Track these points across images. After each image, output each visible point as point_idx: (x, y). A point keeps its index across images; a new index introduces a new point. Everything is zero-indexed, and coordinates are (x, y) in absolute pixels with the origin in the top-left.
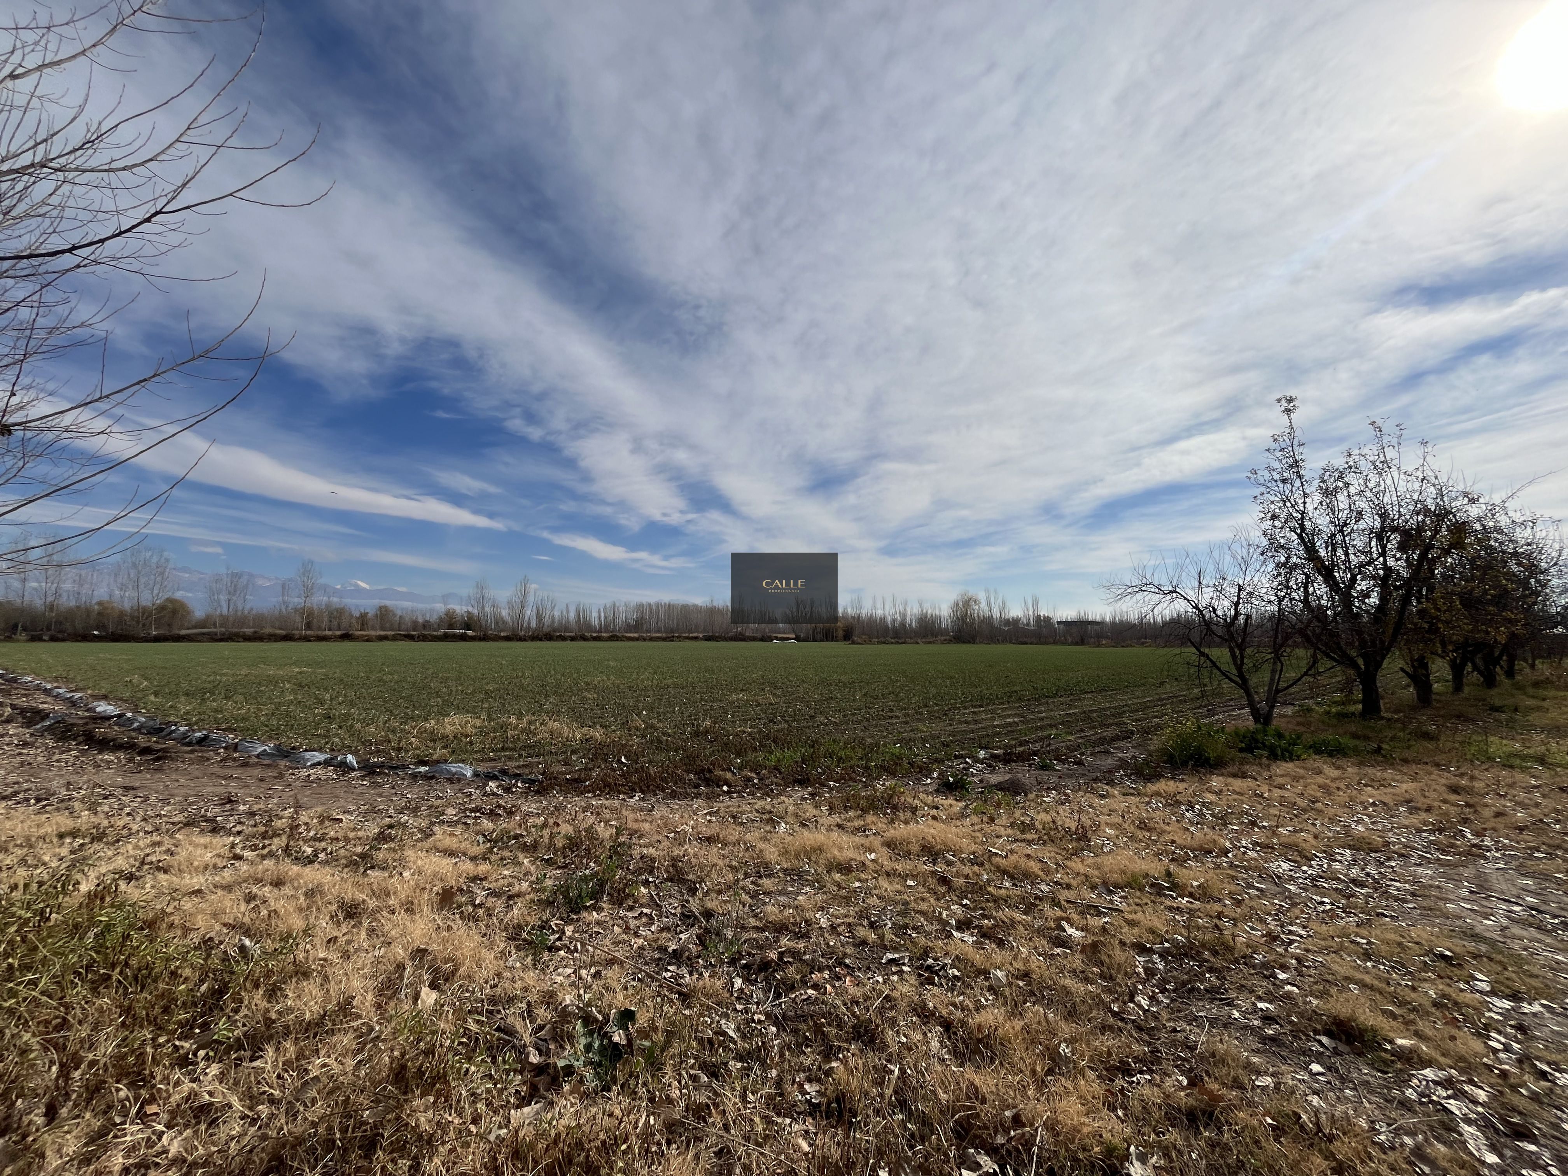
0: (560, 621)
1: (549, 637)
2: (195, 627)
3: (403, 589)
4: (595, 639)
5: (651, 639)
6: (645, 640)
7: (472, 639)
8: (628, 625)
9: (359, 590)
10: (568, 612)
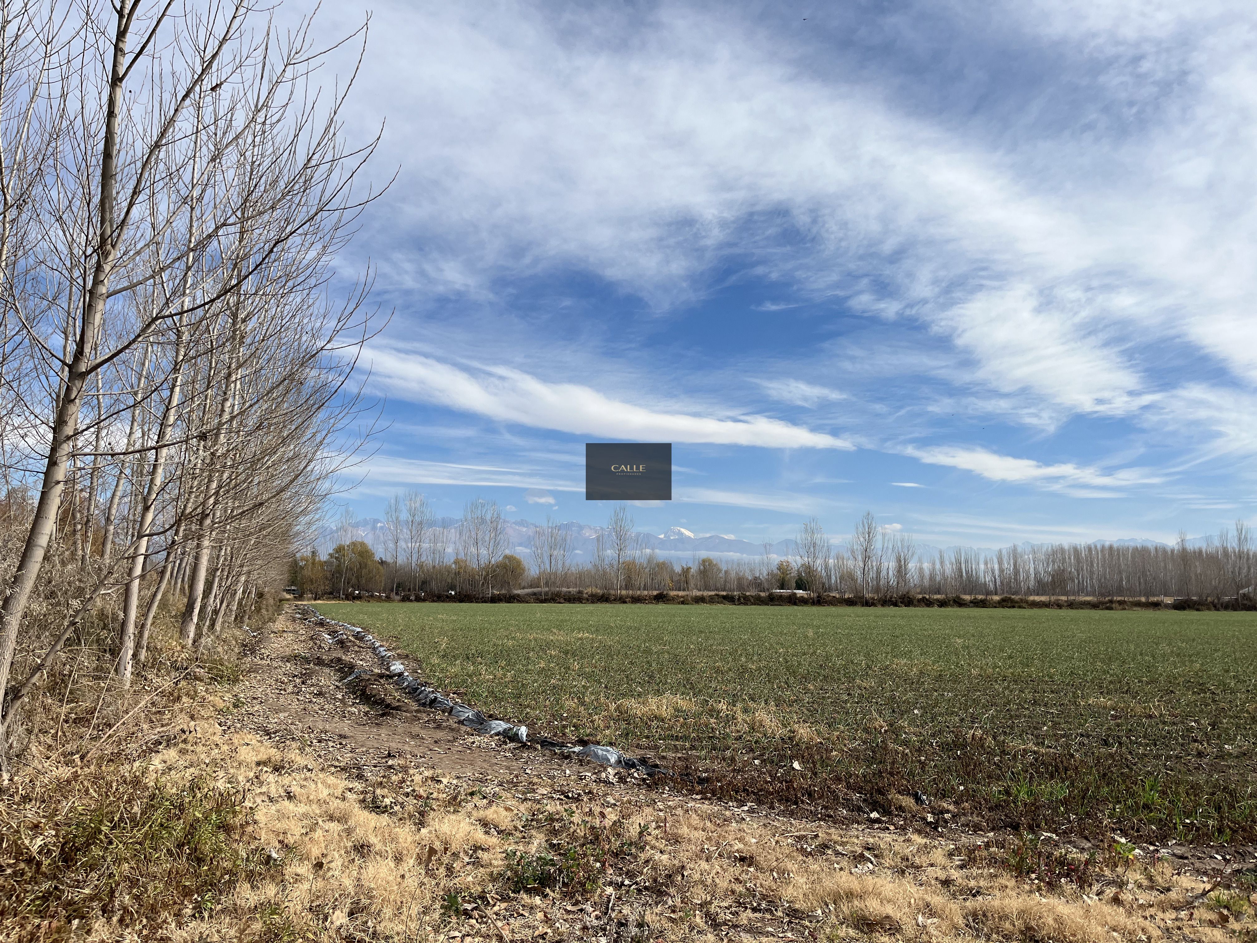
0: (932, 578)
1: (907, 601)
2: (531, 586)
3: (732, 537)
4: (977, 604)
5: (1071, 605)
6: (1059, 606)
7: (803, 601)
8: (1039, 582)
9: (683, 539)
10: (942, 563)
